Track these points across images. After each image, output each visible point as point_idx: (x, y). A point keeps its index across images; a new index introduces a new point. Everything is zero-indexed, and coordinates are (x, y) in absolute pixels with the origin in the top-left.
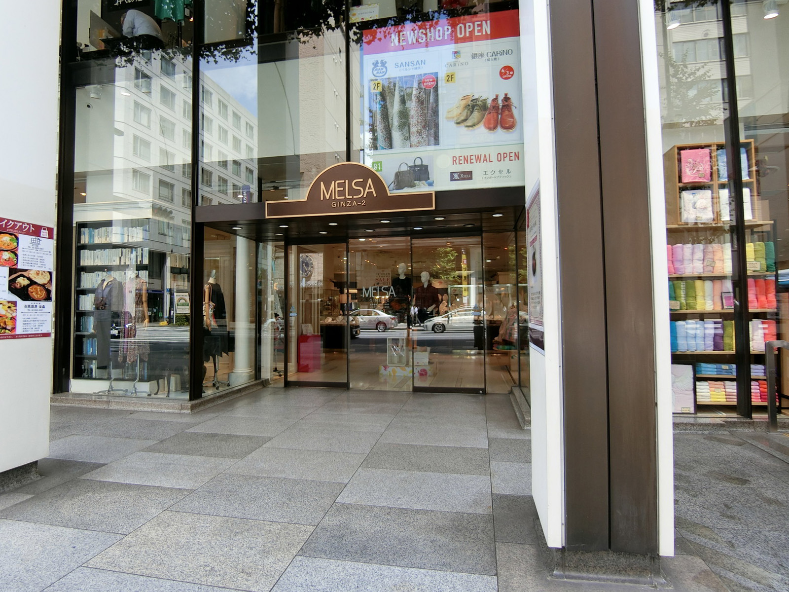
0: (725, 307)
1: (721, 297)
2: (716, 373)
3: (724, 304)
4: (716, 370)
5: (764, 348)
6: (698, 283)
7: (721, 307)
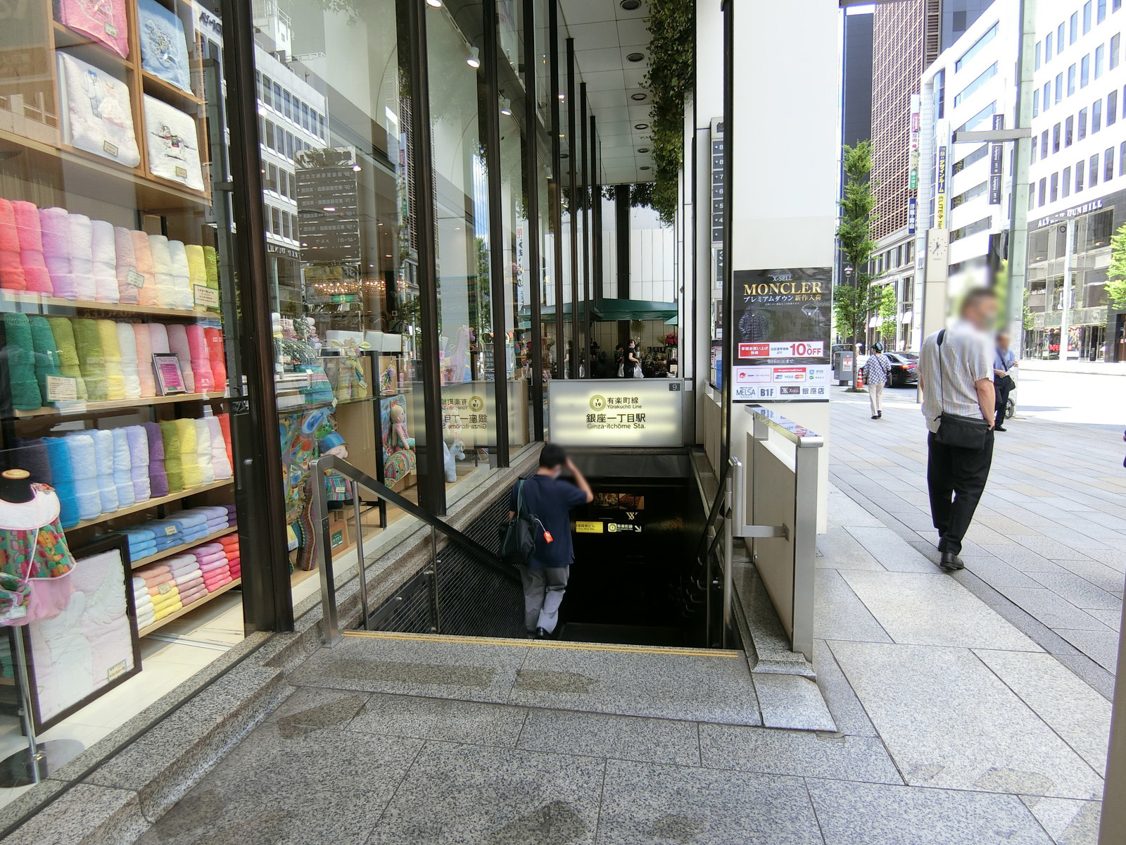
0: (166, 390)
1: (153, 364)
2: (155, 550)
3: (163, 383)
4: (154, 542)
5: (230, 472)
6: (107, 327)
7: (154, 391)
